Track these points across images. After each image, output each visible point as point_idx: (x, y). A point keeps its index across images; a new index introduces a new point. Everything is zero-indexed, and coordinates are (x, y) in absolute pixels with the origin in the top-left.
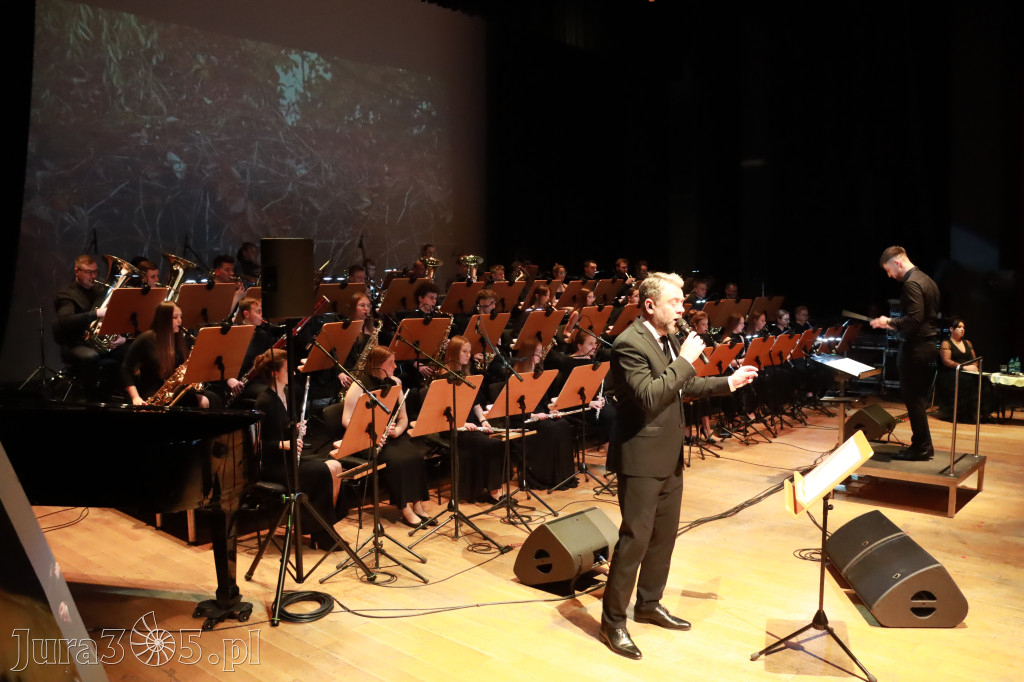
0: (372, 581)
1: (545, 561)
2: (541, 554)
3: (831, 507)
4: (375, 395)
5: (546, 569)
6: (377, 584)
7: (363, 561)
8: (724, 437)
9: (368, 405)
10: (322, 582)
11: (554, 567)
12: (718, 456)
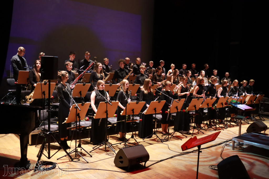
0: (72, 161)
1: (122, 160)
2: (121, 158)
3: (201, 152)
4: (78, 105)
5: (122, 162)
6: (74, 162)
7: (70, 155)
8: (209, 127)
9: (75, 108)
10: (58, 159)
11: (123, 162)
12: (203, 133)
